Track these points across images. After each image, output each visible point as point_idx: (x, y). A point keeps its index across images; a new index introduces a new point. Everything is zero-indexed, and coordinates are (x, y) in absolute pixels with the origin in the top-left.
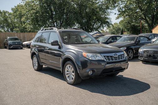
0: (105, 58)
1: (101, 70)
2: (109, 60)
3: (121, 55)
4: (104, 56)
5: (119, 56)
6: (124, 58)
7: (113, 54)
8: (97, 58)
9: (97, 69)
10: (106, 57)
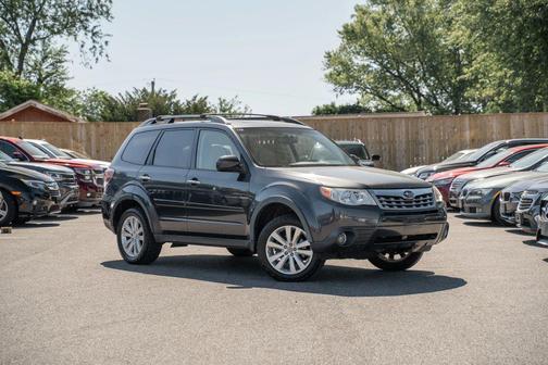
0: (381, 202)
1: (371, 232)
2: (391, 206)
3: (424, 196)
4: (378, 197)
5: (417, 197)
6: (431, 204)
7: (400, 192)
8: (360, 201)
9: (360, 228)
10: (383, 199)
